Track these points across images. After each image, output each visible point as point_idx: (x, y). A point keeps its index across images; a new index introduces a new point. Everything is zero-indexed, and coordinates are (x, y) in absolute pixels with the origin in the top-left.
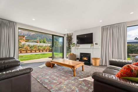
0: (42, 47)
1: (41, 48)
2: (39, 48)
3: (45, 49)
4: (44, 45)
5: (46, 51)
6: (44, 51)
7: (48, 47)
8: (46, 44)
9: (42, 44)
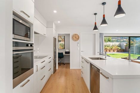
0: (108, 46)
1: (108, 48)
2: (106, 47)
3: (113, 49)
4: (111, 44)
5: (114, 51)
6: (111, 51)
7: (116, 47)
8: (114, 43)
9: (108, 43)
